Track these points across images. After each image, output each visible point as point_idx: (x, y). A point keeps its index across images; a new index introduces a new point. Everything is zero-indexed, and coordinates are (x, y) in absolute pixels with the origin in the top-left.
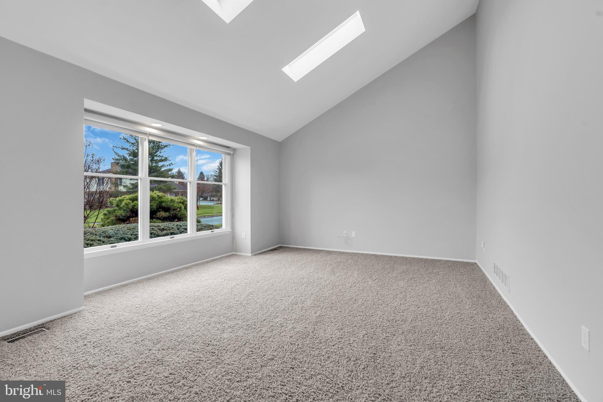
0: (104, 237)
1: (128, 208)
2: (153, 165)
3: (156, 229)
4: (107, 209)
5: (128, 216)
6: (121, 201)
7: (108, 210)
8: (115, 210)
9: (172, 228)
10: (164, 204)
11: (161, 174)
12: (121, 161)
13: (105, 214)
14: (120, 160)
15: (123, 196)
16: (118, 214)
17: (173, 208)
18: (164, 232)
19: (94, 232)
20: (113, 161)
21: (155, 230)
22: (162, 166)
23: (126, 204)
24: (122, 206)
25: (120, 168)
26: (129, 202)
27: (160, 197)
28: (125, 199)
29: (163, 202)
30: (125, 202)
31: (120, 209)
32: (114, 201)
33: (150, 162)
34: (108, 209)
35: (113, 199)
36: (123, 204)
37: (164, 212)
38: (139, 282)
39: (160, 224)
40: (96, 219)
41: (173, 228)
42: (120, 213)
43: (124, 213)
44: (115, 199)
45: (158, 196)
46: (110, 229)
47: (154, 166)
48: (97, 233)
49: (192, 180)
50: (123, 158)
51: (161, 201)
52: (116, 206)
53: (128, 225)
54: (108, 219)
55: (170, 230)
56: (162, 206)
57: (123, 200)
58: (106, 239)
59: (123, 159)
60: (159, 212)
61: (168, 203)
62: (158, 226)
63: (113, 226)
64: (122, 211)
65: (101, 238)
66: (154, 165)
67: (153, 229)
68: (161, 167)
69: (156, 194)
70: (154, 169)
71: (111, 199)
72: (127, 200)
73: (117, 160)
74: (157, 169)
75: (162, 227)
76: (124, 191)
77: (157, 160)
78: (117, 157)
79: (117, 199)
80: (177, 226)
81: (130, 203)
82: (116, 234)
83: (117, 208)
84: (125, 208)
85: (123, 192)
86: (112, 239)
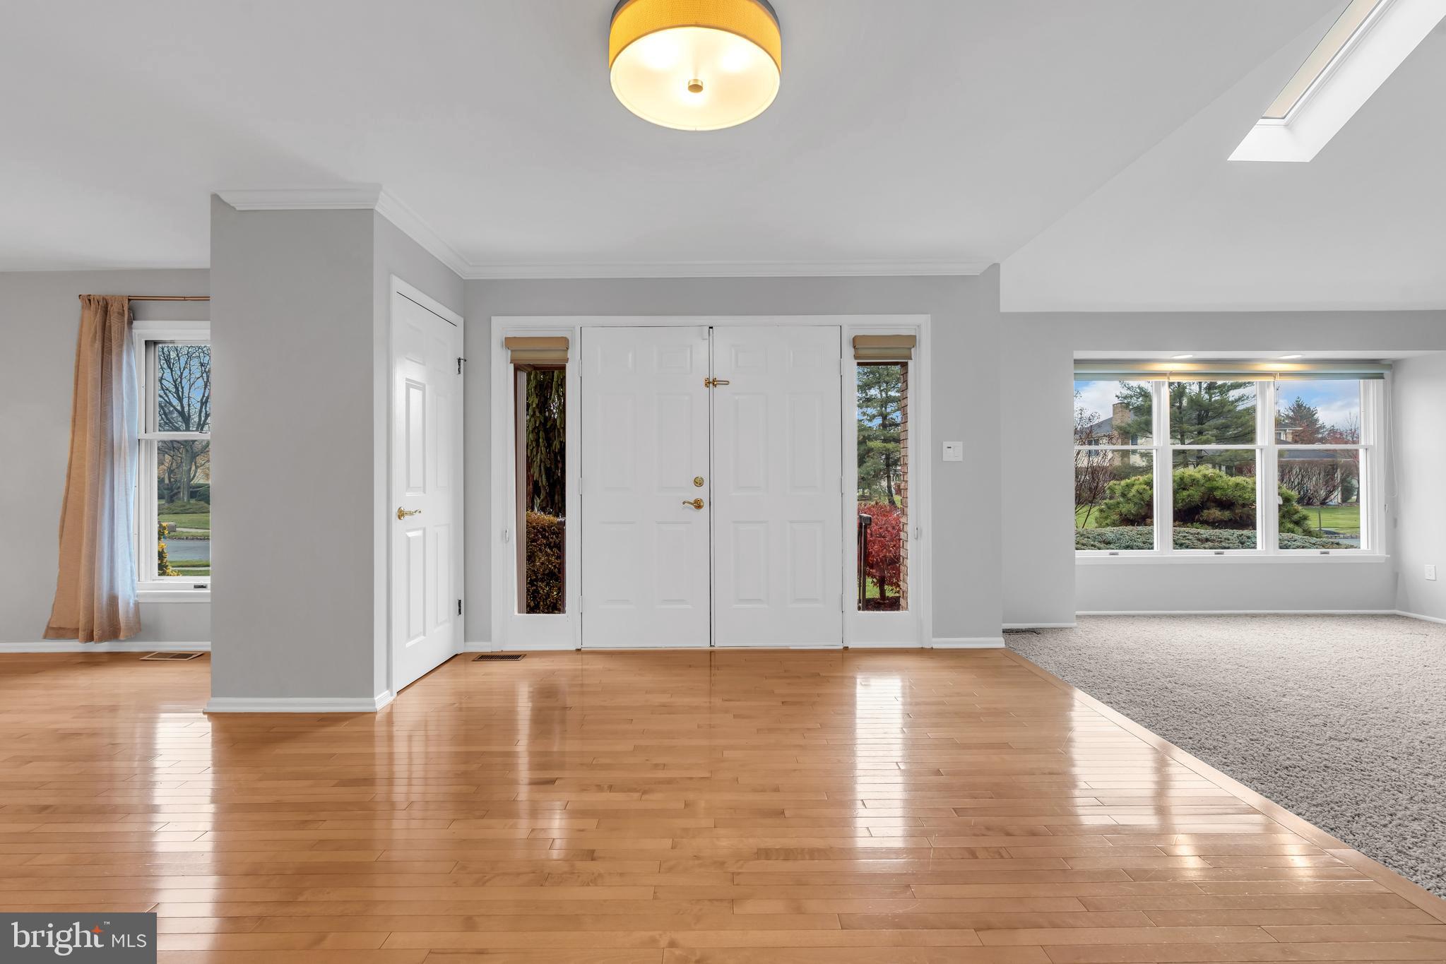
0: (1100, 542)
1: (1143, 500)
2: (1213, 399)
3: (1190, 537)
4: (1105, 501)
5: (1143, 514)
6: (1129, 486)
7: (1106, 503)
8: (1118, 503)
9: (1225, 539)
10: (1218, 494)
11: (1235, 420)
12: (1134, 400)
13: (1101, 511)
14: (1131, 397)
15: (1133, 478)
16: (1124, 510)
17: (1241, 502)
18: (1207, 544)
19: (1085, 533)
20: (1117, 401)
21: (1188, 539)
22: (1240, 399)
23: (1138, 491)
24: (1131, 495)
25: (1133, 415)
26: (1144, 489)
27: (1208, 479)
28: (1136, 482)
29: (1217, 488)
30: (1136, 488)
31: (1128, 500)
32: (1117, 487)
33: (1206, 393)
34: (1107, 501)
35: (1115, 482)
36: (1133, 491)
37: (1220, 511)
38: (1154, 616)
39: (1202, 531)
40: (1088, 516)
41: (1228, 540)
42: (1127, 508)
43: (1136, 508)
44: (1118, 482)
45: (1205, 476)
46: (1110, 532)
47: (1215, 401)
48: (1090, 536)
49: (1267, 444)
50: (1139, 391)
51: (1212, 487)
52: (1121, 496)
53: (1140, 528)
54: (1106, 518)
55: (1221, 542)
56: (1215, 498)
57: (1133, 485)
58: (1102, 546)
59: (1140, 393)
60: (1208, 509)
61: (1229, 492)
62: (1198, 534)
63: (1115, 528)
64: (1131, 505)
65: (1096, 543)
66: (1216, 398)
67: (1185, 536)
68: (1237, 401)
69: (1201, 473)
70: (1215, 408)
71: (1112, 483)
72: (1140, 484)
73: (1125, 397)
74: (1226, 409)
75: (1204, 536)
76: (1141, 465)
77: (1224, 385)
78: (1126, 392)
79: (1123, 483)
80: (1241, 536)
81: (1147, 490)
82: (1118, 540)
83: (1122, 499)
84: (1136, 500)
85: (1141, 468)
86: (1111, 546)
